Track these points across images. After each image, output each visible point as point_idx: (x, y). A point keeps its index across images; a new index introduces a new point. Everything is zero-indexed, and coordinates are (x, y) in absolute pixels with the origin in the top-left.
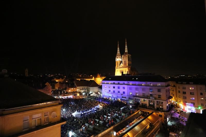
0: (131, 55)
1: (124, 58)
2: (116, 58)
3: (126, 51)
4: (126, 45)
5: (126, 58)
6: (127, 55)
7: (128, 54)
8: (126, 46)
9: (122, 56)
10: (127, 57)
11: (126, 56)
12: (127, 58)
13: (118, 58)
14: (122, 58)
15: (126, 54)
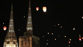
0: (39, 39)
1: (24, 45)
2: (5, 43)
3: (29, 28)
4: (30, 14)
5: (28, 44)
6: (31, 39)
7: (33, 36)
8: (30, 17)
9: (20, 40)
10: (31, 42)
11: (29, 40)
12: (31, 44)
13: (8, 43)
14: (20, 43)
15: (29, 34)
